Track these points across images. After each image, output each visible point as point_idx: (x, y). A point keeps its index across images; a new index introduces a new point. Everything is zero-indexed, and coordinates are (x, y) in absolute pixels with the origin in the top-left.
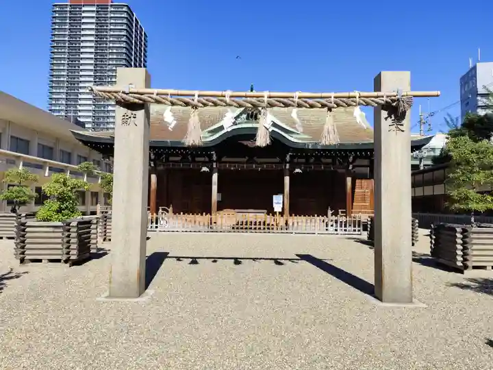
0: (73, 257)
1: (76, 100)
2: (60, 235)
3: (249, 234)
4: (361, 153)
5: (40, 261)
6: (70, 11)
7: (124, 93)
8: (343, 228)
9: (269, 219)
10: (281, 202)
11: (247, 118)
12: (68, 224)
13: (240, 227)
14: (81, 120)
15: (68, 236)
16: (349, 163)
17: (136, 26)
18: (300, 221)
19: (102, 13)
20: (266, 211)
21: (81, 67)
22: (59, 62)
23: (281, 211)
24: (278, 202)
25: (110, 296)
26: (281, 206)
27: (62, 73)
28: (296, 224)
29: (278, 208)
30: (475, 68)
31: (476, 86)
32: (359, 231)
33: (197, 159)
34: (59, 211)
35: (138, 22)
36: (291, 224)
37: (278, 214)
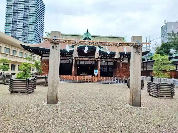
2: (25, 84)
4: (125, 56)
5: (18, 92)
7: (53, 39)
8: (119, 82)
12: (28, 80)
16: (121, 59)
20: (92, 75)
21: (18, 14)
26: (97, 73)
27: (11, 16)
28: (102, 80)
32: (124, 83)
33: (67, 56)
37: (96, 76)
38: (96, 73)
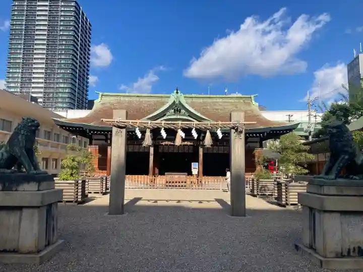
0: (79, 200)
1: (30, 79)
2: (73, 188)
3: (175, 190)
6: (27, 6)
9: (189, 179)
10: (197, 167)
11: (175, 112)
12: (77, 182)
13: (169, 185)
14: (34, 95)
15: (77, 188)
17: (83, 18)
18: (210, 180)
19: (53, 7)
20: (186, 174)
21: (35, 52)
22: (16, 47)
23: (197, 173)
24: (195, 168)
25: (109, 214)
26: (197, 170)
27: (19, 56)
28: (207, 183)
29: (195, 172)
30: (358, 57)
31: (359, 72)
34: (72, 175)
35: (84, 15)
36: (203, 183)
37: (195, 176)
38: (194, 168)
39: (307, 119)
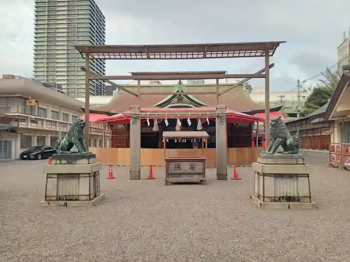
39: (296, 99)
